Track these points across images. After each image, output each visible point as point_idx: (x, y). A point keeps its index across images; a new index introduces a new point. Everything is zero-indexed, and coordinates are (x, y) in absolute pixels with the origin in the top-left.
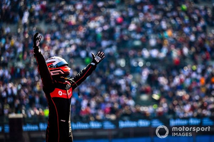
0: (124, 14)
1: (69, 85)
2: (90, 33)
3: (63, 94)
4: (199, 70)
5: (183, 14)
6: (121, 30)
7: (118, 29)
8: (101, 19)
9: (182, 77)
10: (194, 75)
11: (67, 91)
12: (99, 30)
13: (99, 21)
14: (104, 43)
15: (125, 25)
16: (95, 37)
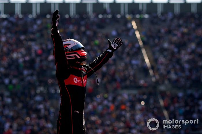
0: (44, 46)
1: (84, 72)
2: (14, 63)
3: (79, 81)
4: (110, 98)
5: (96, 48)
6: (41, 61)
7: (38, 60)
8: (23, 50)
9: (95, 104)
10: (106, 102)
11: (83, 78)
12: (21, 60)
13: (21, 53)
14: (26, 72)
15: (44, 56)
16: (18, 67)
